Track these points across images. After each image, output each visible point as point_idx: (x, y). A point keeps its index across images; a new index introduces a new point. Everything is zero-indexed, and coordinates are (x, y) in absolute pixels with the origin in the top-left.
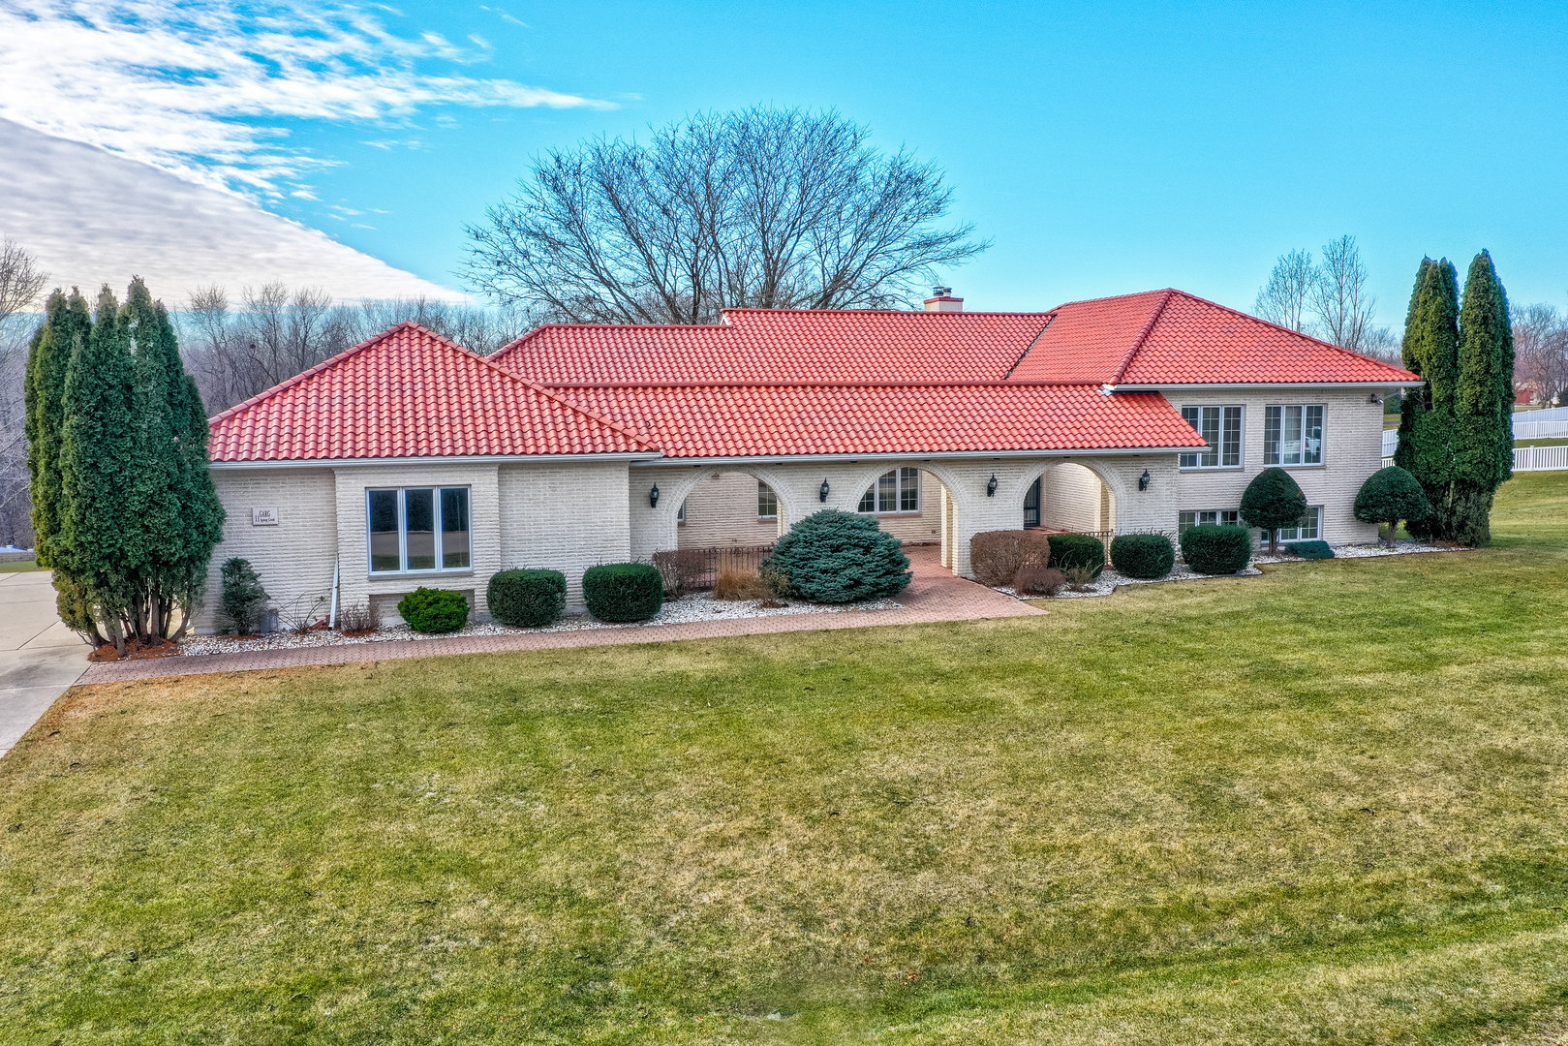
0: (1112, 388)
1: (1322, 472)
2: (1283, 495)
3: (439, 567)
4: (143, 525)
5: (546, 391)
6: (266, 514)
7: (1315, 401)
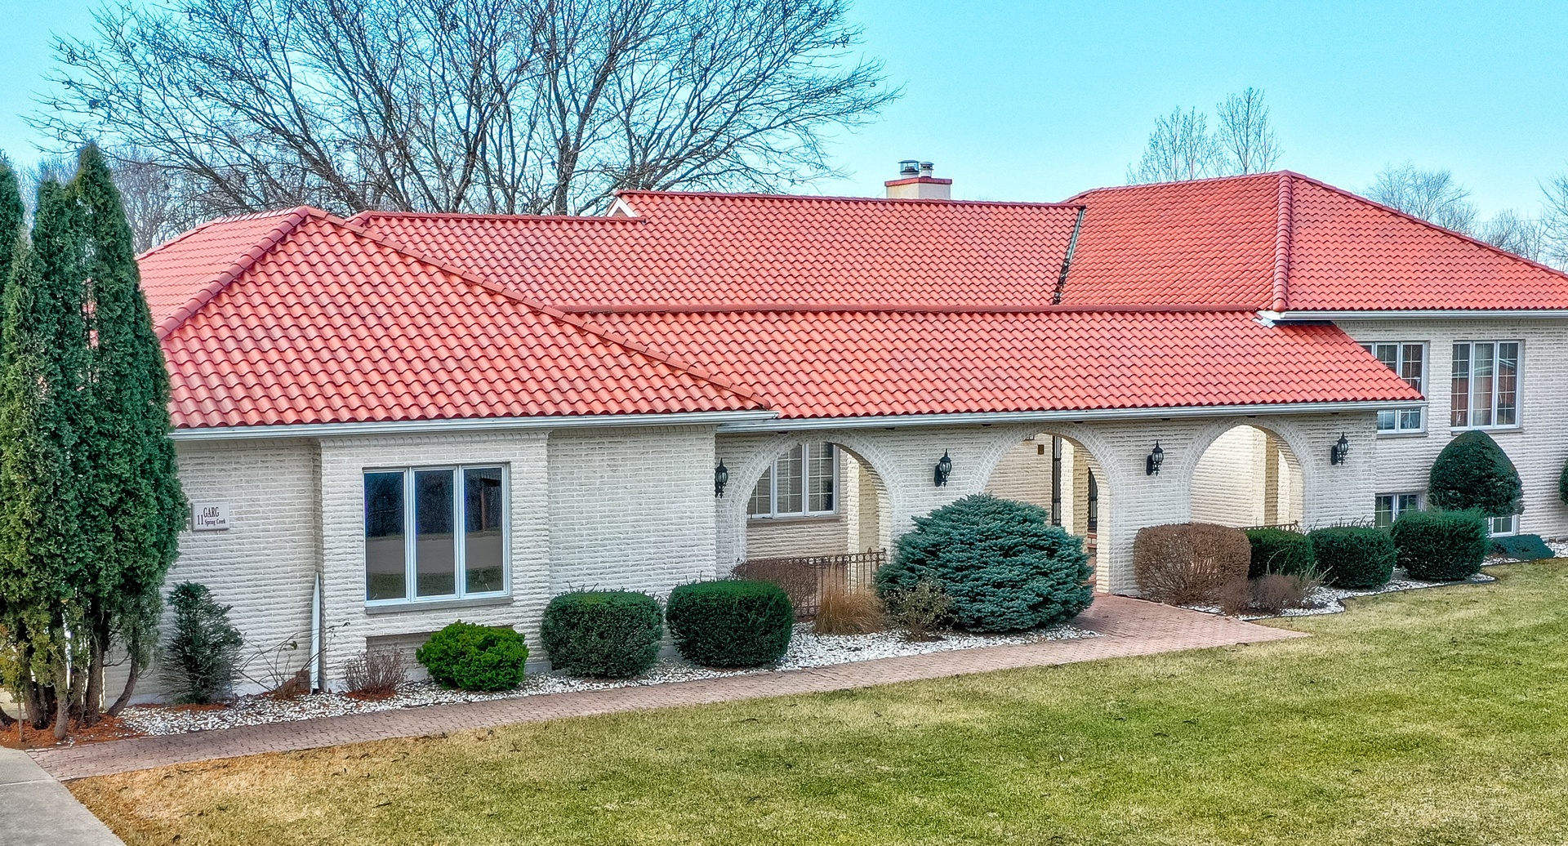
0: (1278, 317)
1: (1518, 438)
2: (1493, 470)
3: (461, 594)
5: (567, 318)
6: (214, 512)
7: (1511, 336)
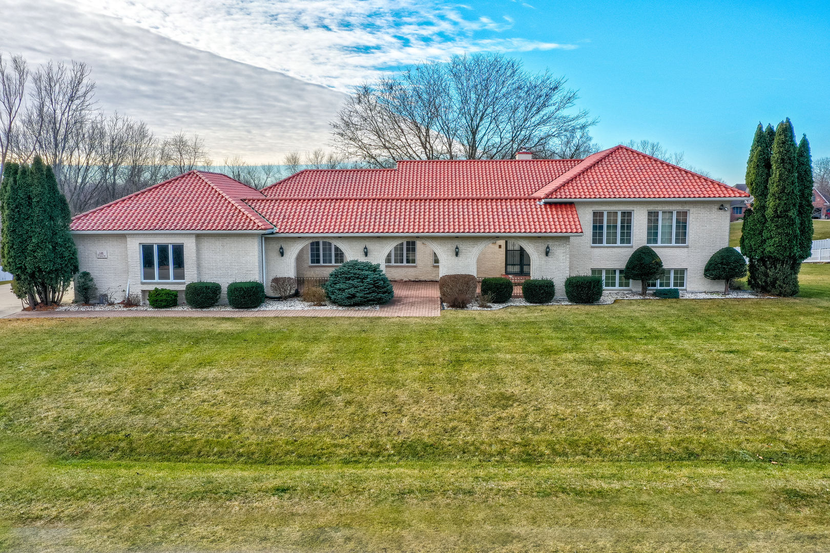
0: (544, 201)
1: (686, 250)
3: (172, 280)
4: (34, 256)
6: (102, 253)
7: (682, 209)
